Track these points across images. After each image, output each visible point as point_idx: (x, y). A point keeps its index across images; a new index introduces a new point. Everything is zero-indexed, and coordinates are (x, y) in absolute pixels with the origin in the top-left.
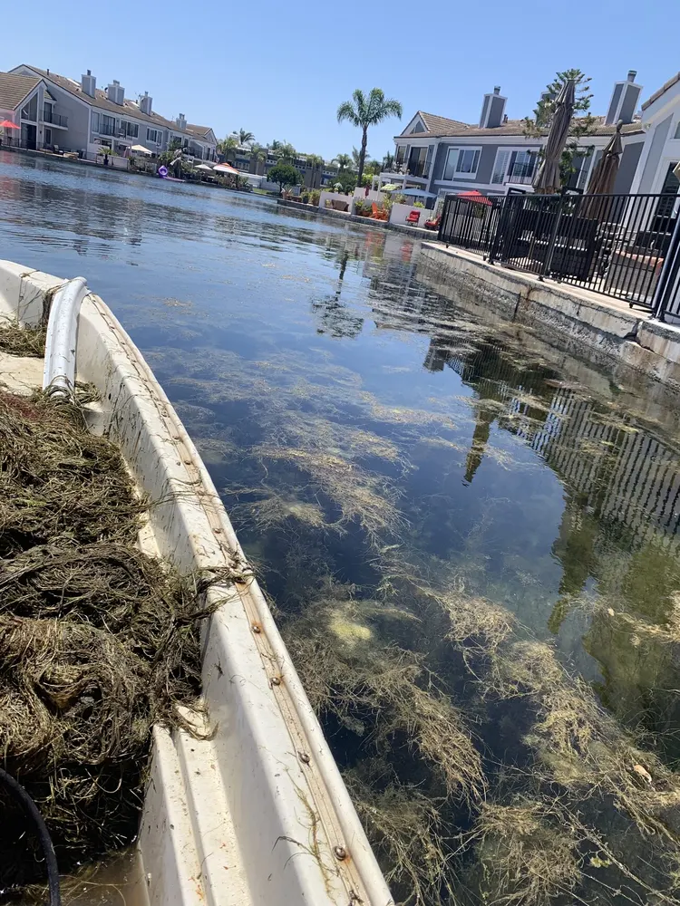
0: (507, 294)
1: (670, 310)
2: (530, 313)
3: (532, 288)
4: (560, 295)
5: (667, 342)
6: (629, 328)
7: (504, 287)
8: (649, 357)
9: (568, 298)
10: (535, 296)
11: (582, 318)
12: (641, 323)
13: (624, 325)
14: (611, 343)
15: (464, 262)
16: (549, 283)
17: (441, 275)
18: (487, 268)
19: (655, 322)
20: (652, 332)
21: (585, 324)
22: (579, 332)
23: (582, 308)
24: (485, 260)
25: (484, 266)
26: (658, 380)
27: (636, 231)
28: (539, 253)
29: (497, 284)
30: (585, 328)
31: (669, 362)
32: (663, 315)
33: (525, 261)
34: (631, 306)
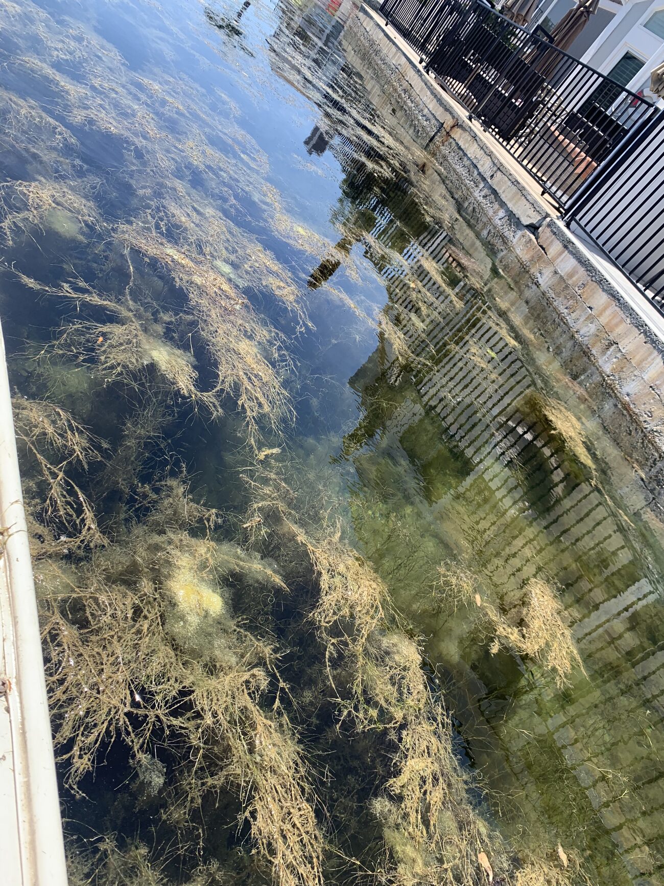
0: (431, 117)
1: (580, 220)
2: (445, 150)
3: (457, 125)
4: (483, 147)
5: (563, 252)
6: (534, 219)
7: (431, 107)
8: (540, 258)
9: (490, 155)
10: (457, 134)
11: (493, 183)
12: (548, 219)
13: (531, 212)
14: (510, 225)
15: (399, 54)
16: (476, 126)
17: (369, 54)
18: (421, 75)
19: (561, 224)
20: (555, 234)
21: (495, 192)
22: (485, 197)
23: (499, 173)
24: (421, 62)
25: (419, 71)
26: (537, 285)
27: (568, 110)
28: (478, 87)
29: (424, 99)
30: (493, 196)
31: (556, 272)
32: (571, 221)
33: (460, 88)
34: (543, 194)
